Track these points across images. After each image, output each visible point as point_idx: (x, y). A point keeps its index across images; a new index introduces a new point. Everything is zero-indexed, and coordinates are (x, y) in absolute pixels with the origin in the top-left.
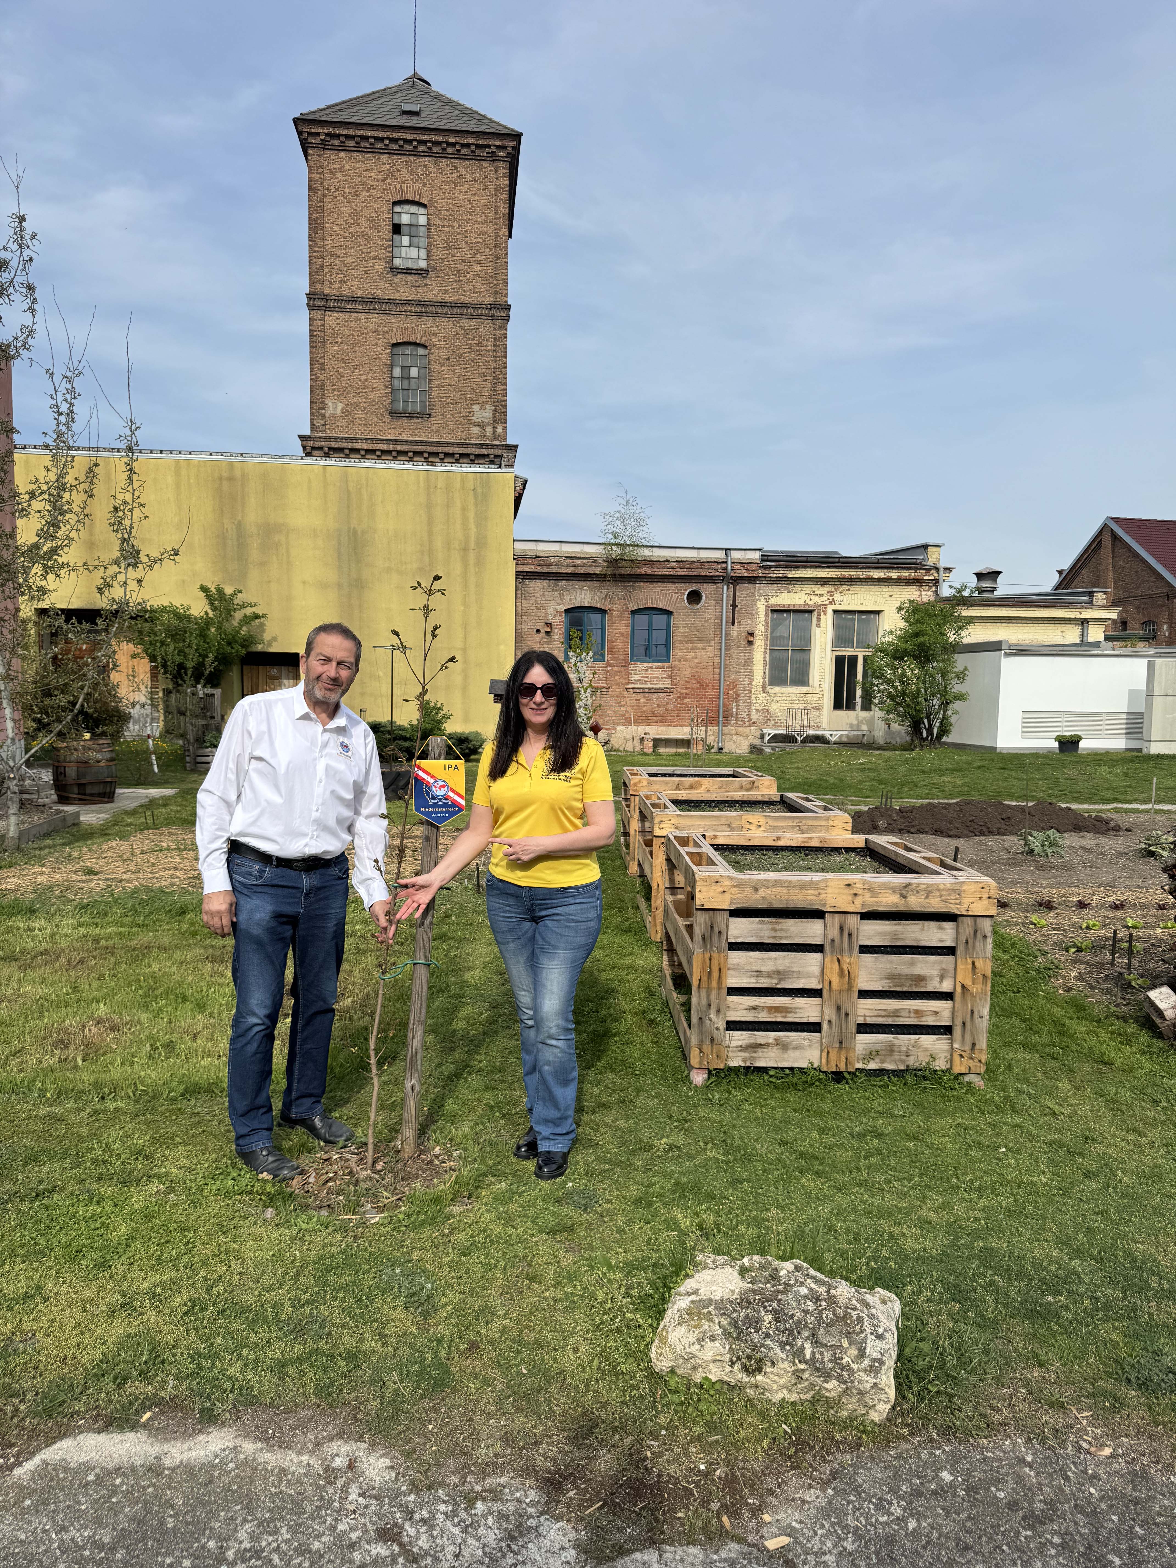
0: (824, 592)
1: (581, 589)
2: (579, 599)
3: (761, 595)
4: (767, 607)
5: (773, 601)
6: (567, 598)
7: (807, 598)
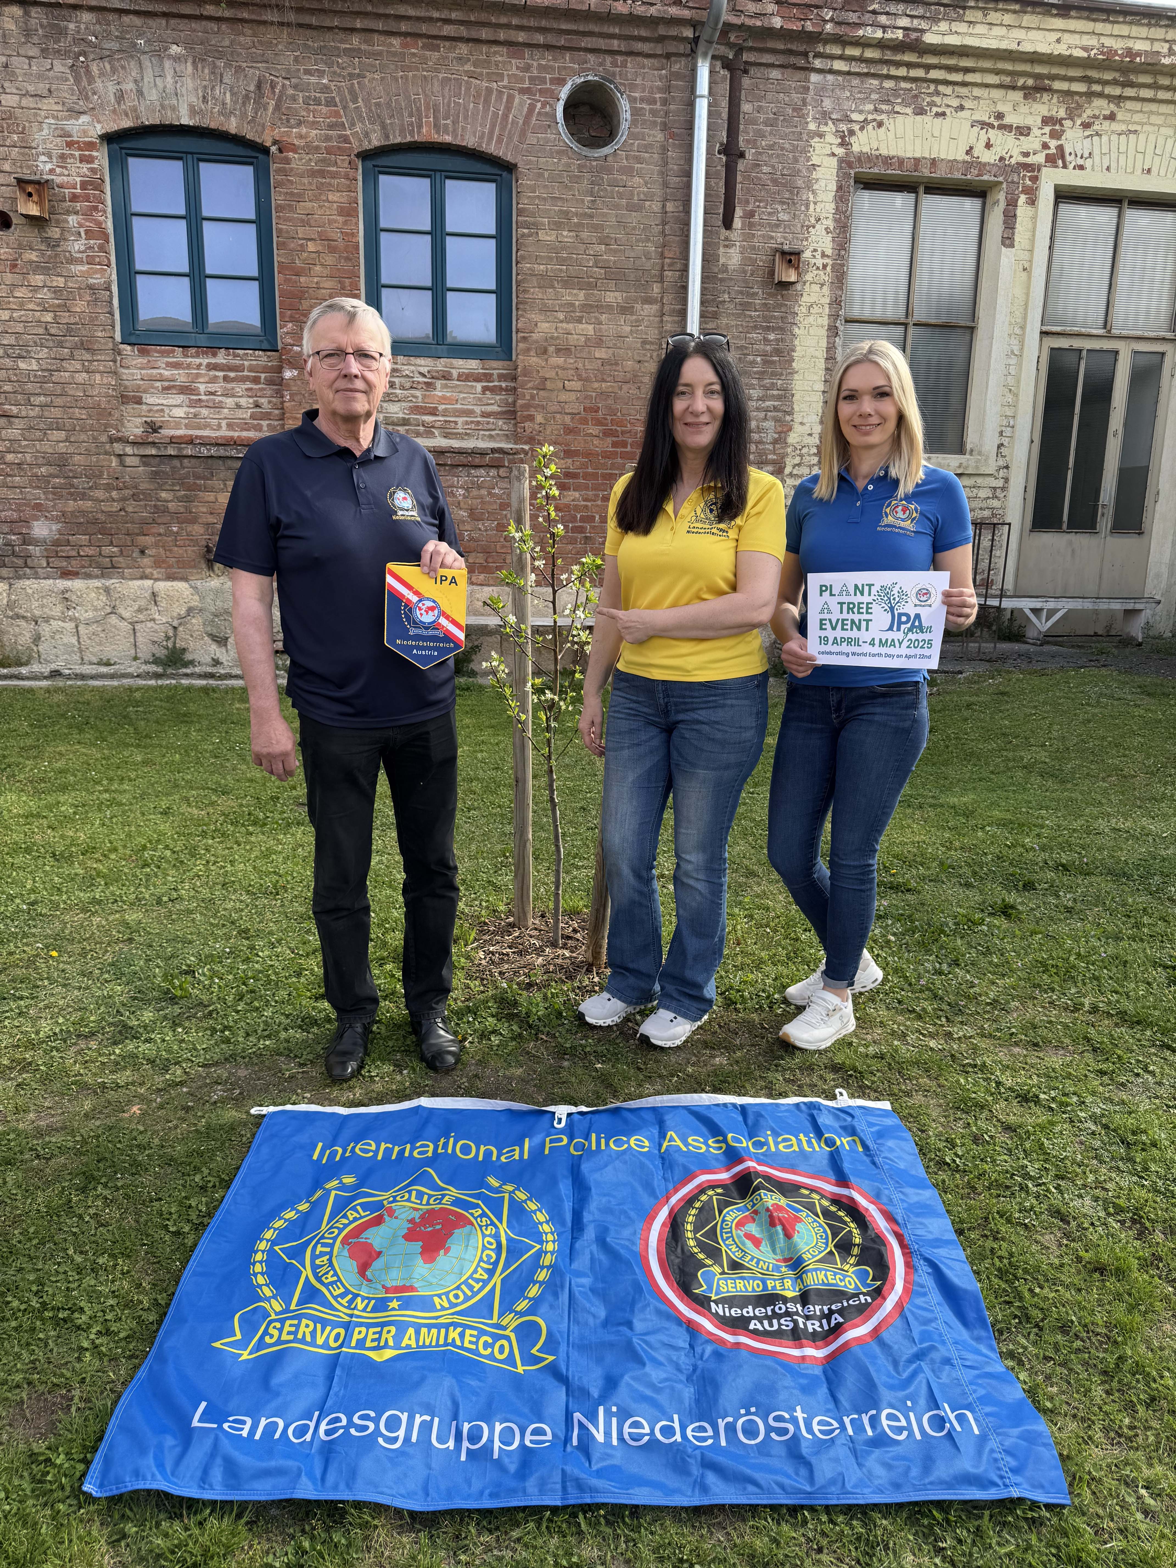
0: (1034, 121)
1: (160, 54)
2: (152, 96)
3: (825, 116)
4: (845, 163)
5: (862, 143)
6: (106, 88)
7: (976, 138)
